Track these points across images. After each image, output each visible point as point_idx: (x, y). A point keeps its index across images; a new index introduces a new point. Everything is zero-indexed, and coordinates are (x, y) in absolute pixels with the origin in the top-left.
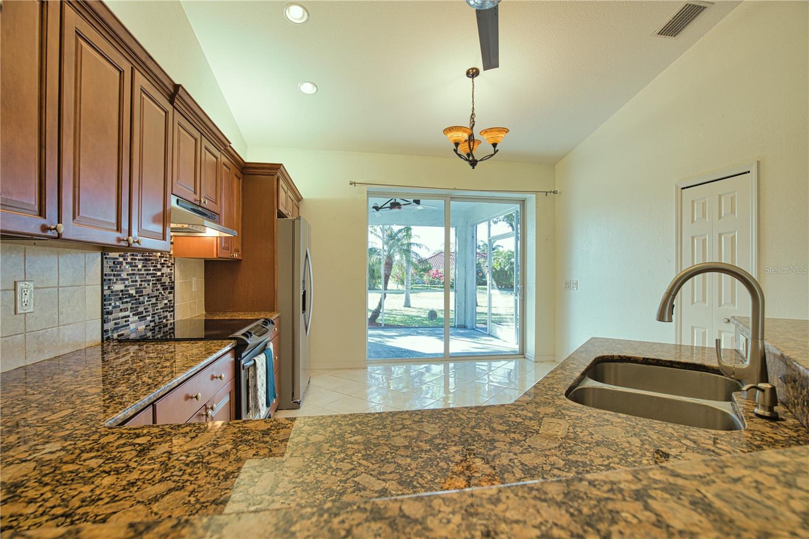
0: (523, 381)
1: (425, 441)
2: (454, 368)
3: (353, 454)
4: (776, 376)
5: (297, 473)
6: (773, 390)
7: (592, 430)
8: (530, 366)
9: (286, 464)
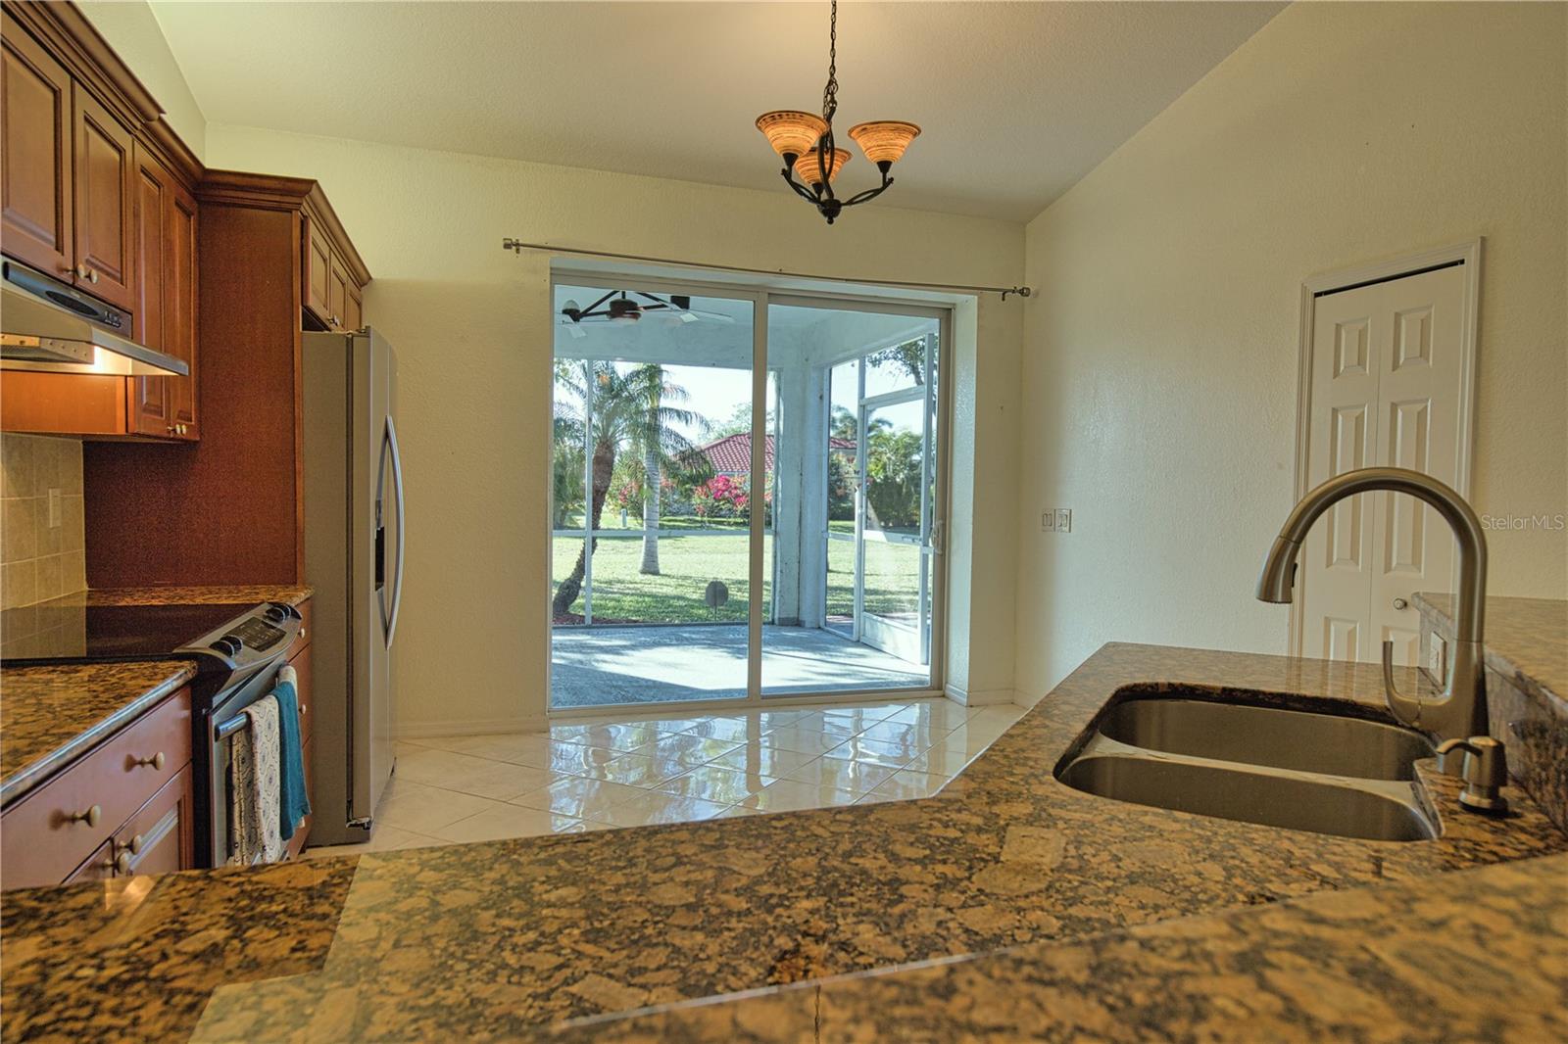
0: (938, 752)
1: (736, 890)
2: (770, 723)
3: (560, 931)
4: (1503, 723)
5: (417, 985)
6: (1499, 749)
7: (1118, 850)
8: (956, 717)
9: (386, 966)
